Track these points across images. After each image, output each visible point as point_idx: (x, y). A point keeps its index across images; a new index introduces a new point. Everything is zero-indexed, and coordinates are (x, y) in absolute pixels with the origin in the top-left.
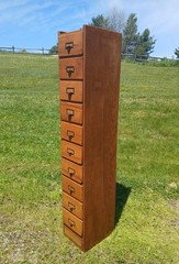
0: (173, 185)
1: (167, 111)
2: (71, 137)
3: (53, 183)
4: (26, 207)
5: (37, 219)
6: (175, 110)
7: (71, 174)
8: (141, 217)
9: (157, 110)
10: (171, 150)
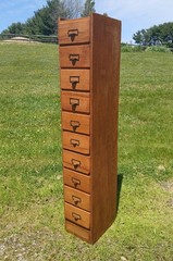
0: (160, 167)
1: (142, 96)
2: (75, 127)
3: (40, 179)
4: (15, 208)
5: (32, 220)
6: (150, 95)
7: (76, 166)
8: (139, 202)
9: (132, 96)
10: (153, 134)
